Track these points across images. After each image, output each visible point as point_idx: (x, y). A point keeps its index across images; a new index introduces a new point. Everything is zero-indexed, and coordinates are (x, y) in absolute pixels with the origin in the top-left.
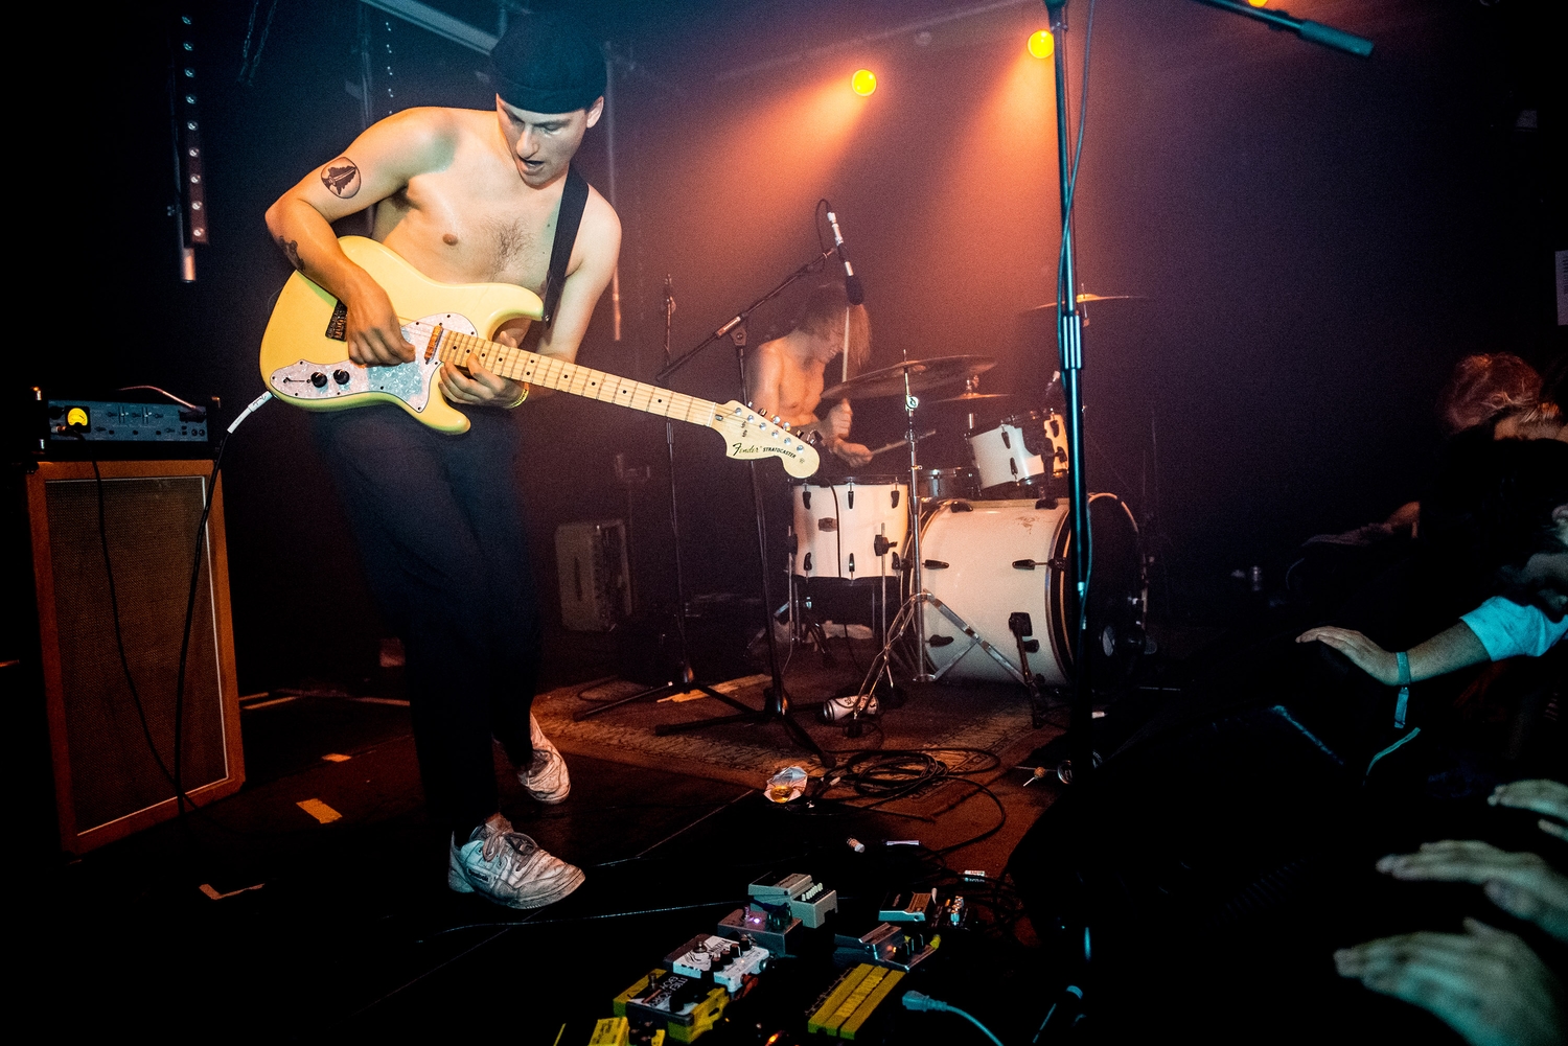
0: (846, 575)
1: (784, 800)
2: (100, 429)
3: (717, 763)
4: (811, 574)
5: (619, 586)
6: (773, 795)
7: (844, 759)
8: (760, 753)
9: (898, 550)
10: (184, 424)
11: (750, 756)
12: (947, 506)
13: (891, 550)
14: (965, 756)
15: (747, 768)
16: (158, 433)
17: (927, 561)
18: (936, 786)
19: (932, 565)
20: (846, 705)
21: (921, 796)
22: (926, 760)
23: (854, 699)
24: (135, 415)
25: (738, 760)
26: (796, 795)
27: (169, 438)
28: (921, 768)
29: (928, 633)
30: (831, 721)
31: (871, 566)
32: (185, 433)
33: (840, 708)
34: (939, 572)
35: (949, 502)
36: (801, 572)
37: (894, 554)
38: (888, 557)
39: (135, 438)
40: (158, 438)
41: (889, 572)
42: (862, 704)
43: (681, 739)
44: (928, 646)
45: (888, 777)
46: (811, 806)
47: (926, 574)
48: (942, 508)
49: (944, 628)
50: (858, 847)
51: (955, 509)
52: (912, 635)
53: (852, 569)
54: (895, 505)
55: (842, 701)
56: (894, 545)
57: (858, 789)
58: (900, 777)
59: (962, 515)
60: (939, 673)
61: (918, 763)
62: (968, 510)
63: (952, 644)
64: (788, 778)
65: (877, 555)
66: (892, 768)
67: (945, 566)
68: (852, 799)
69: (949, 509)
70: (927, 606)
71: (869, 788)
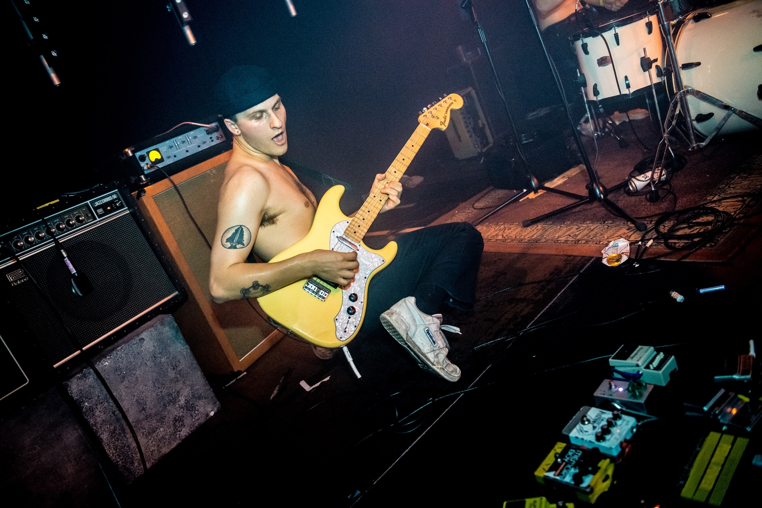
0: (625, 91)
1: (616, 264)
2: (169, 157)
3: (566, 241)
4: (600, 98)
5: (481, 126)
6: (608, 261)
7: (651, 221)
8: (592, 228)
9: (659, 63)
10: (210, 136)
11: (586, 232)
12: (689, 20)
13: (654, 65)
14: (742, 201)
15: (587, 242)
16: (199, 146)
17: (683, 65)
18: (726, 233)
19: (686, 66)
20: (644, 179)
21: (716, 244)
22: (714, 211)
23: (649, 174)
24: (184, 142)
25: (579, 237)
26: (625, 258)
27: (205, 147)
28: (710, 218)
29: (693, 115)
30: (636, 193)
31: (641, 80)
32: (212, 141)
33: (639, 182)
34: (693, 71)
35: (690, 16)
36: (592, 98)
37: (657, 67)
38: (653, 71)
39: (188, 154)
40: (200, 149)
41: (656, 80)
42: (656, 176)
43: (540, 227)
44: (695, 123)
45: (687, 231)
46: (637, 266)
47: (684, 75)
48: (686, 23)
49: (705, 108)
50: (679, 298)
51: (697, 19)
52: (682, 119)
53: (628, 86)
54: (650, 32)
55: (641, 177)
56: (656, 60)
57: (668, 246)
58: (696, 230)
59: (704, 22)
60: (708, 140)
61: (707, 214)
62: (708, 17)
63: (713, 117)
64: (616, 246)
65: (644, 71)
66: (688, 223)
67: (698, 64)
68: (666, 255)
69: (691, 21)
70: (689, 98)
71: (675, 243)
